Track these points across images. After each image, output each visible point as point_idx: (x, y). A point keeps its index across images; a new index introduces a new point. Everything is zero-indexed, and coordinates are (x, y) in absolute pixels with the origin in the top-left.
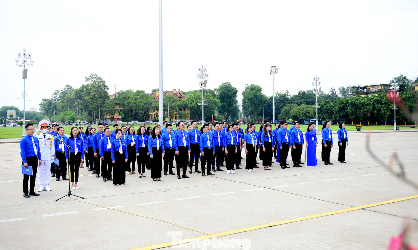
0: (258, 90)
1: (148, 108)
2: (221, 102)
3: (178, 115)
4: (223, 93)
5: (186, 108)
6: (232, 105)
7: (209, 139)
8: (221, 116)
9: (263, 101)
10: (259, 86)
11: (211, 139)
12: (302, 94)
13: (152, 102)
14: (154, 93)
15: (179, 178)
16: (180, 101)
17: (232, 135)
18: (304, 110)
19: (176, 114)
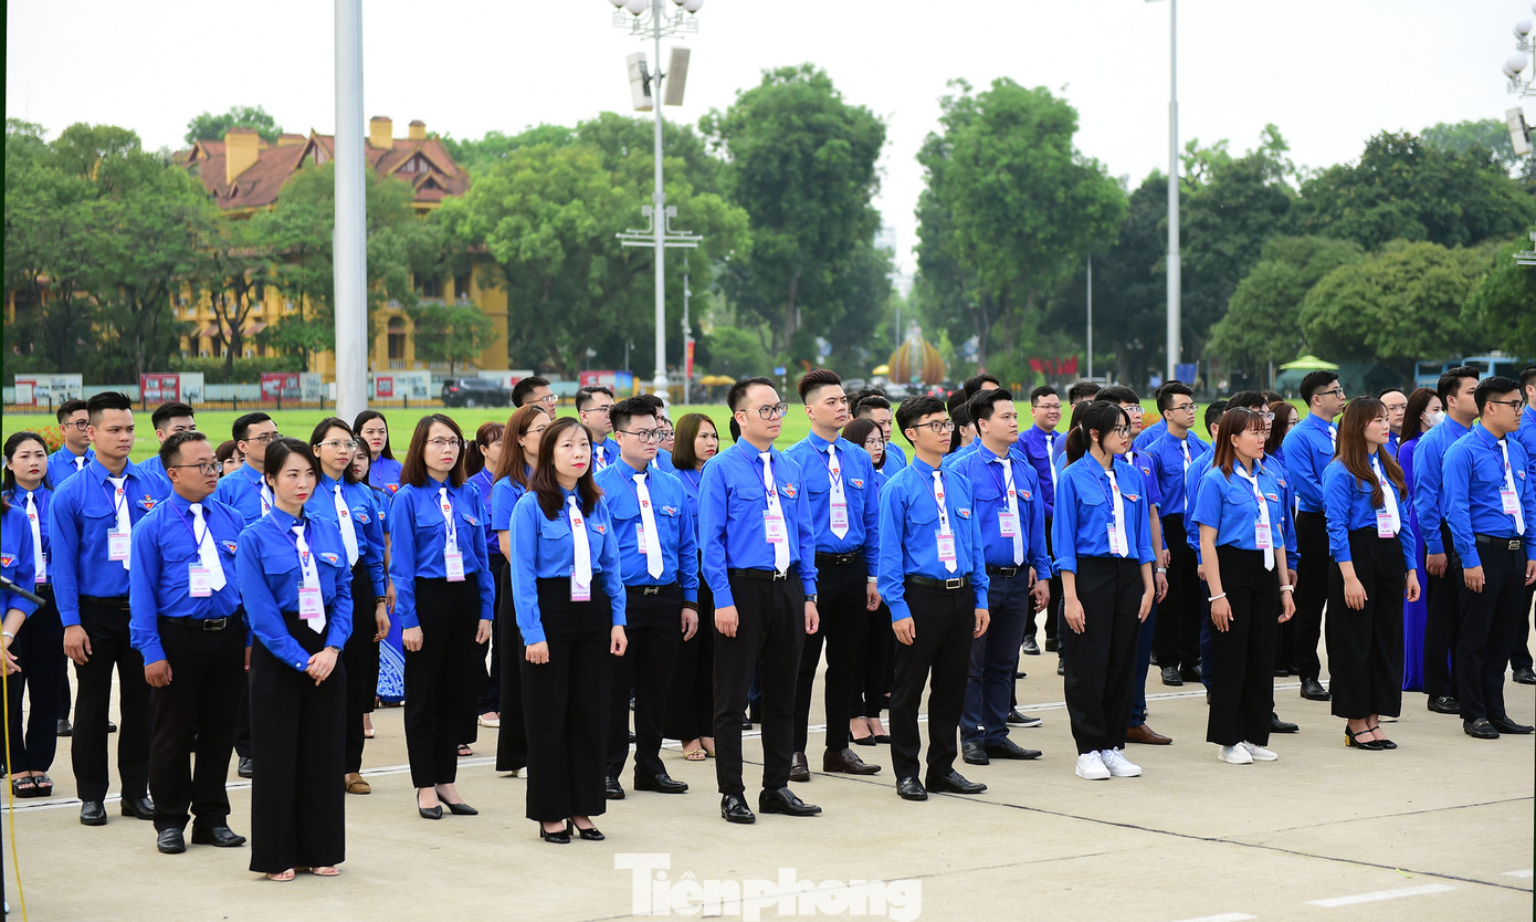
0: (1048, 123)
1: (169, 268)
2: (757, 222)
3: (409, 328)
4: (772, 150)
5: (477, 274)
6: (844, 247)
7: (945, 515)
8: (748, 335)
9: (1090, 218)
10: (1057, 95)
11: (965, 512)
12: (1388, 155)
13: (201, 225)
14: (211, 146)
15: (736, 813)
16: (423, 211)
17: (1113, 482)
18: (1416, 289)
19: (395, 321)
